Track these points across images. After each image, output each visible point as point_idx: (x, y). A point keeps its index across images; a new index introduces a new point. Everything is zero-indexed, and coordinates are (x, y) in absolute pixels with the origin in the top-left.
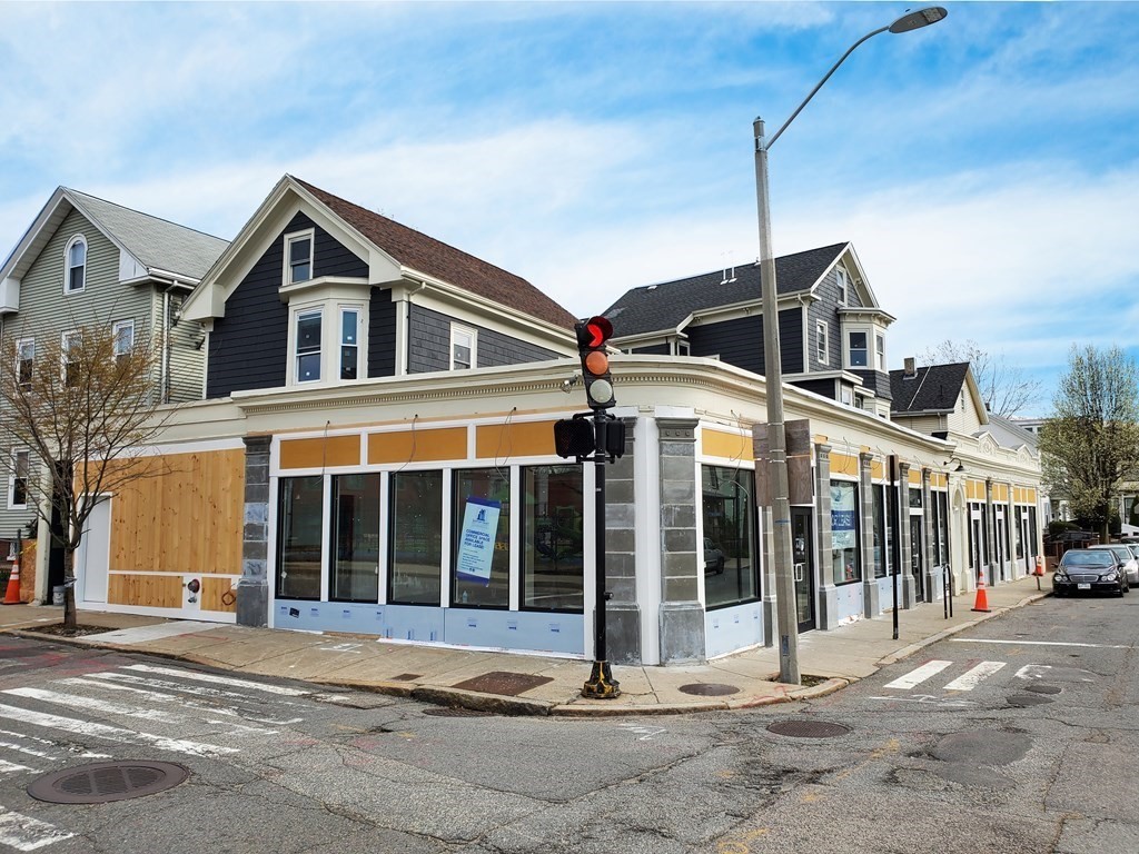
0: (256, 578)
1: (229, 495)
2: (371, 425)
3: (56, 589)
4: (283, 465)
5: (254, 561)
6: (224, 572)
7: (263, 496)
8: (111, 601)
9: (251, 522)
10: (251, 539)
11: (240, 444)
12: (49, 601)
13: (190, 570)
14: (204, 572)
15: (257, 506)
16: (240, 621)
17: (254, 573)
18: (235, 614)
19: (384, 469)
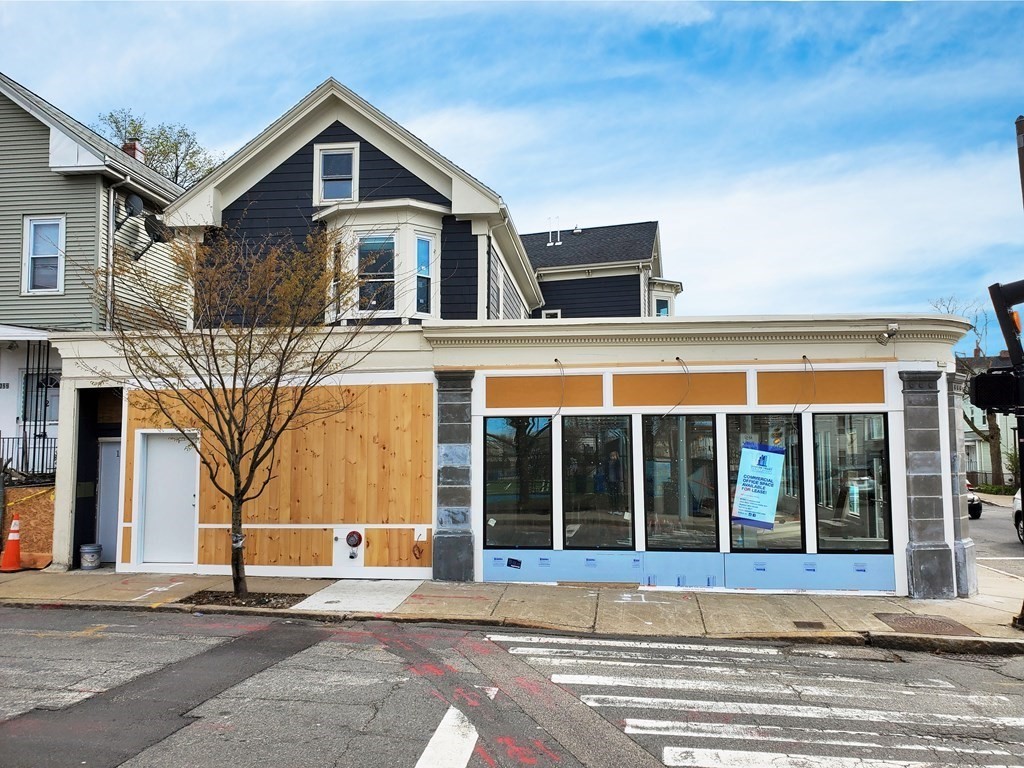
0: (460, 527)
1: (407, 436)
2: (618, 365)
3: (85, 549)
4: (491, 402)
5: (455, 508)
6: (403, 521)
7: (465, 436)
8: (203, 560)
9: (449, 464)
10: (448, 483)
11: (429, 377)
12: (76, 563)
13: (344, 521)
14: (368, 522)
15: (458, 448)
16: (437, 576)
17: (455, 522)
18: (431, 569)
19: (637, 412)
